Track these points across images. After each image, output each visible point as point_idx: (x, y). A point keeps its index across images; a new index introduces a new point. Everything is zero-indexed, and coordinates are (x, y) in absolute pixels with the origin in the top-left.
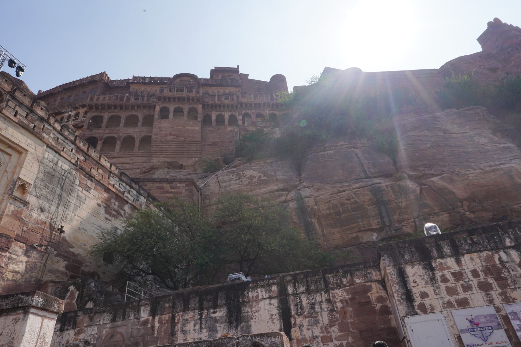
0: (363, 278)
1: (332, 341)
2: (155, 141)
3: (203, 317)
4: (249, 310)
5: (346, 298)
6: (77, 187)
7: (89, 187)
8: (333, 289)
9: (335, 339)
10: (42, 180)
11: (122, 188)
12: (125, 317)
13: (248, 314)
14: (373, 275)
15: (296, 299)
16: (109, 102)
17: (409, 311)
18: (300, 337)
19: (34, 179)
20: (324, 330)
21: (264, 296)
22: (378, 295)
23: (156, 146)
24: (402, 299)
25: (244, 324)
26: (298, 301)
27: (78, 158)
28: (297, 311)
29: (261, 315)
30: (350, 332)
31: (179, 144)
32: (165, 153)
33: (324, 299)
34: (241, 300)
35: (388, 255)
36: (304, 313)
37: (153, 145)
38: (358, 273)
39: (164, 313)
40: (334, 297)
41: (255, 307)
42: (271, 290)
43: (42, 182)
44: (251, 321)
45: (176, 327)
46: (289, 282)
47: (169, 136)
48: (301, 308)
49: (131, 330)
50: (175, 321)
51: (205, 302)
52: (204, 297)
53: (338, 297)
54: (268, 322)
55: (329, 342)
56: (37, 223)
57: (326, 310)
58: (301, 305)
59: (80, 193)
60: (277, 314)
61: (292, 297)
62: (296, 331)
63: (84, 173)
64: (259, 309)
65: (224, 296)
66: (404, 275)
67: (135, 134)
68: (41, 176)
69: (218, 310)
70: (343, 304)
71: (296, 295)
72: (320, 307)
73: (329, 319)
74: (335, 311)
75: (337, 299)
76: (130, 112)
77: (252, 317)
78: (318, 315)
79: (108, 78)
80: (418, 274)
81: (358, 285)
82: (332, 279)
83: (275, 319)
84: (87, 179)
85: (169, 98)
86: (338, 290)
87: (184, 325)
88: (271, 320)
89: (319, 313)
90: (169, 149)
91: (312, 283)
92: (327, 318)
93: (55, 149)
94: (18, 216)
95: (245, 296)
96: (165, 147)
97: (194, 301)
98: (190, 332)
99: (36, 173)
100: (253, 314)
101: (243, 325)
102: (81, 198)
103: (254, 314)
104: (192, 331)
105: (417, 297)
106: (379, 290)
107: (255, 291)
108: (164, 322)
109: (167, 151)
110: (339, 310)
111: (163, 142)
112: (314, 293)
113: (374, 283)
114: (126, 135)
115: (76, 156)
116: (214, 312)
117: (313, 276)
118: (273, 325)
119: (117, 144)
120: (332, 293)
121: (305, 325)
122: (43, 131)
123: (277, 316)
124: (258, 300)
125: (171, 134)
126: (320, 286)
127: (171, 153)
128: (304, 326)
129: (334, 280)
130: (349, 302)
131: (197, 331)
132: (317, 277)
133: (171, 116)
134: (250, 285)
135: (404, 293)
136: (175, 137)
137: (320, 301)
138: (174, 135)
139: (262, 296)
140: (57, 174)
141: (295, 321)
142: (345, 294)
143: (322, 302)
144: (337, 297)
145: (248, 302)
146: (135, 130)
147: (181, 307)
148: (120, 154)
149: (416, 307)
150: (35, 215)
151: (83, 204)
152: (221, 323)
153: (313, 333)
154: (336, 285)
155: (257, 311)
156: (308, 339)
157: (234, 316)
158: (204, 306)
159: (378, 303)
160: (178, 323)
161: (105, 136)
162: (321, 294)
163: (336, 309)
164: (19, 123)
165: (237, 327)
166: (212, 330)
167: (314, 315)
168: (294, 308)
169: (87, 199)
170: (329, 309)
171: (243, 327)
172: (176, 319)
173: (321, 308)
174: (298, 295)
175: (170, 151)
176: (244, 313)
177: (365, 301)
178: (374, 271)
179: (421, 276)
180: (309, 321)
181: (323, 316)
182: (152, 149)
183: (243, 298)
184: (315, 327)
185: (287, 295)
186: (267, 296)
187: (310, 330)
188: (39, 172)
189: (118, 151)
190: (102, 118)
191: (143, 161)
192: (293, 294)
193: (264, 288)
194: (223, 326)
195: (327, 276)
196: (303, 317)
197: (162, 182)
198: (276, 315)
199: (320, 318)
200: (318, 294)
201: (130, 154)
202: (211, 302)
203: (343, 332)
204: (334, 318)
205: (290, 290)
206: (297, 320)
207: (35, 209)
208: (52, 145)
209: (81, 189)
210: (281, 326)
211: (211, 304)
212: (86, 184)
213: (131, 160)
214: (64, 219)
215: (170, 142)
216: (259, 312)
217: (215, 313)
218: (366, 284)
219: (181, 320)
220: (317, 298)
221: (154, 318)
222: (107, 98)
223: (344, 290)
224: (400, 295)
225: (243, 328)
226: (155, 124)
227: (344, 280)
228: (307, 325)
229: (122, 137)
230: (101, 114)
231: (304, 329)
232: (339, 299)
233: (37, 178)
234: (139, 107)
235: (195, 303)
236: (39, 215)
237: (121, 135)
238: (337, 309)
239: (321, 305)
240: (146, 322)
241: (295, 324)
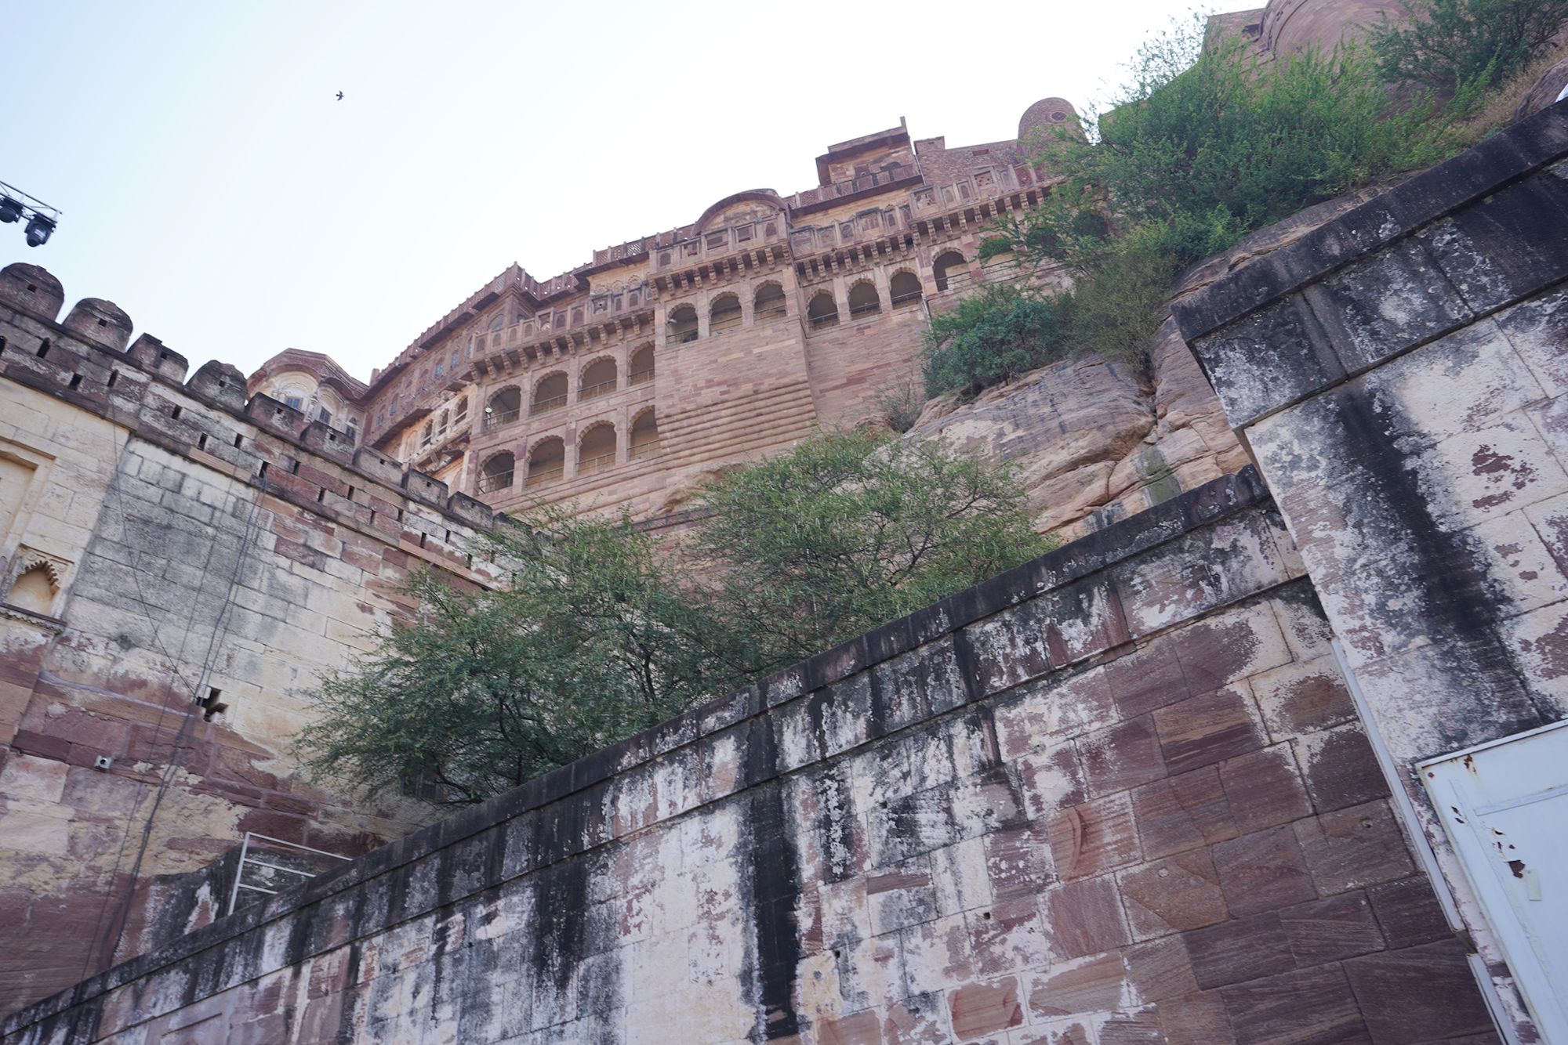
0: (1189, 594)
1: (1015, 1020)
2: (667, 416)
3: (448, 948)
4: (618, 887)
5: (1092, 738)
6: (269, 557)
7: (317, 552)
8: (1011, 697)
9: (1034, 1005)
10: (123, 546)
11: (461, 544)
12: (218, 981)
13: (609, 910)
14: (1249, 558)
15: (825, 791)
16: (529, 339)
17: (1471, 702)
18: (841, 1009)
19: (84, 544)
20: (967, 951)
21: (680, 802)
22: (1294, 675)
23: (673, 430)
24: (1393, 619)
25: (590, 960)
26: (834, 803)
27: (265, 465)
28: (829, 854)
29: (661, 907)
30: (1123, 947)
31: (740, 409)
32: (703, 448)
33: (964, 765)
34: (586, 839)
35: (1247, 343)
36: (859, 865)
37: (664, 432)
38: (1152, 571)
39: (326, 944)
40: (1019, 742)
41: (642, 865)
42: (709, 767)
43: (118, 551)
44: (624, 940)
45: (358, 1006)
46: (787, 706)
47: (706, 391)
48: (846, 840)
49: (227, 1033)
50: (356, 978)
51: (459, 874)
52: (458, 852)
53: (1046, 740)
54: (693, 936)
55: (994, 1026)
56: (110, 687)
57: (977, 825)
58: (850, 816)
59: (282, 576)
60: (733, 890)
61: (803, 787)
62: (817, 975)
63: (296, 510)
64: (657, 875)
65: (528, 833)
66: (1393, 438)
67: (613, 413)
68: (114, 531)
69: (501, 904)
70: (1074, 775)
71: (822, 767)
72: (943, 816)
73: (998, 883)
74: (1029, 825)
75: (1038, 750)
76: (590, 351)
77: (625, 920)
78: (932, 864)
79: (528, 278)
80: (1514, 401)
81: (1156, 641)
82: (1004, 640)
83: (721, 917)
84: (307, 529)
85: (690, 276)
86: (1039, 698)
87: (383, 992)
88: (705, 924)
89: (940, 855)
90: (715, 431)
91: (898, 691)
92: (983, 877)
93: (166, 441)
94: (22, 668)
95: (602, 819)
96: (699, 427)
97: (424, 876)
98: (397, 1025)
99: (91, 526)
100: (629, 909)
101: (588, 970)
102: (285, 589)
103: (635, 904)
104: (405, 1021)
105: (1529, 576)
106: (1297, 644)
107: (646, 785)
108: (323, 987)
109: (710, 440)
110: (1051, 813)
111: (693, 413)
112: (910, 742)
113: (1263, 606)
114: (587, 423)
115: (255, 457)
116: (488, 919)
117: (902, 652)
118: (715, 949)
119: (566, 455)
120: (1008, 723)
121: (864, 932)
122: (111, 392)
123: (734, 903)
124: (653, 828)
125: (710, 384)
126: (939, 696)
127: (723, 443)
128: (859, 941)
129: (1013, 645)
130: (1109, 755)
131: (419, 1017)
132: (924, 651)
133: (703, 326)
134: (625, 761)
135: (1402, 570)
136: (724, 388)
137: (942, 779)
138: (720, 384)
139: (672, 804)
140: (179, 522)
141: (818, 919)
142: (1082, 713)
143: (953, 783)
144: (1035, 740)
145: (616, 843)
146: (613, 401)
147: (380, 909)
148: (578, 483)
149: (1531, 662)
150: (97, 660)
151: (299, 610)
152: (509, 967)
153: (907, 978)
154: (1029, 671)
155: (648, 888)
156: (882, 1015)
157: (559, 924)
158: (454, 895)
159: (1300, 727)
160: (365, 985)
161: (533, 441)
162: (950, 740)
163: (1031, 814)
164: (10, 372)
165: (562, 983)
166: (473, 1007)
167: (912, 870)
168: (811, 846)
169: (315, 593)
170: (993, 822)
171: (586, 979)
172: (362, 967)
173: (951, 821)
174: (831, 768)
175: (719, 437)
176: (594, 904)
177: (1210, 730)
178: (1255, 532)
179: (1547, 402)
180: (886, 909)
181: (963, 867)
182: (662, 443)
183: (596, 827)
184: (916, 940)
185: (780, 778)
186: (693, 802)
187: (893, 963)
188: (102, 520)
189: (571, 476)
190: (516, 390)
191: (645, 489)
192: (807, 769)
193: (681, 762)
194: (511, 979)
195: (976, 630)
196: (857, 890)
197: (673, 525)
198: (727, 895)
199: (944, 881)
200: (935, 742)
201: (606, 475)
202: (478, 870)
203: (1082, 954)
204: (1024, 871)
205: (794, 748)
206: (825, 908)
207: (95, 641)
208: (153, 430)
209: (284, 562)
210: (748, 954)
211: (479, 880)
212: (305, 545)
213: (611, 493)
214: (222, 663)
215: (711, 409)
216: (656, 891)
217: (489, 923)
218: (1212, 622)
219: (376, 973)
220: (926, 769)
221: (297, 975)
222: (520, 329)
223: (1076, 690)
224: (1370, 599)
225: (587, 981)
226: (660, 364)
227: (1073, 632)
228: (877, 931)
229: (578, 433)
230: (513, 382)
231: (860, 958)
232: (1051, 751)
233: (97, 538)
234: (610, 329)
235: (426, 884)
236: (116, 660)
237: (573, 426)
238: (1039, 810)
239: (948, 800)
240: (273, 993)
241: (816, 934)
